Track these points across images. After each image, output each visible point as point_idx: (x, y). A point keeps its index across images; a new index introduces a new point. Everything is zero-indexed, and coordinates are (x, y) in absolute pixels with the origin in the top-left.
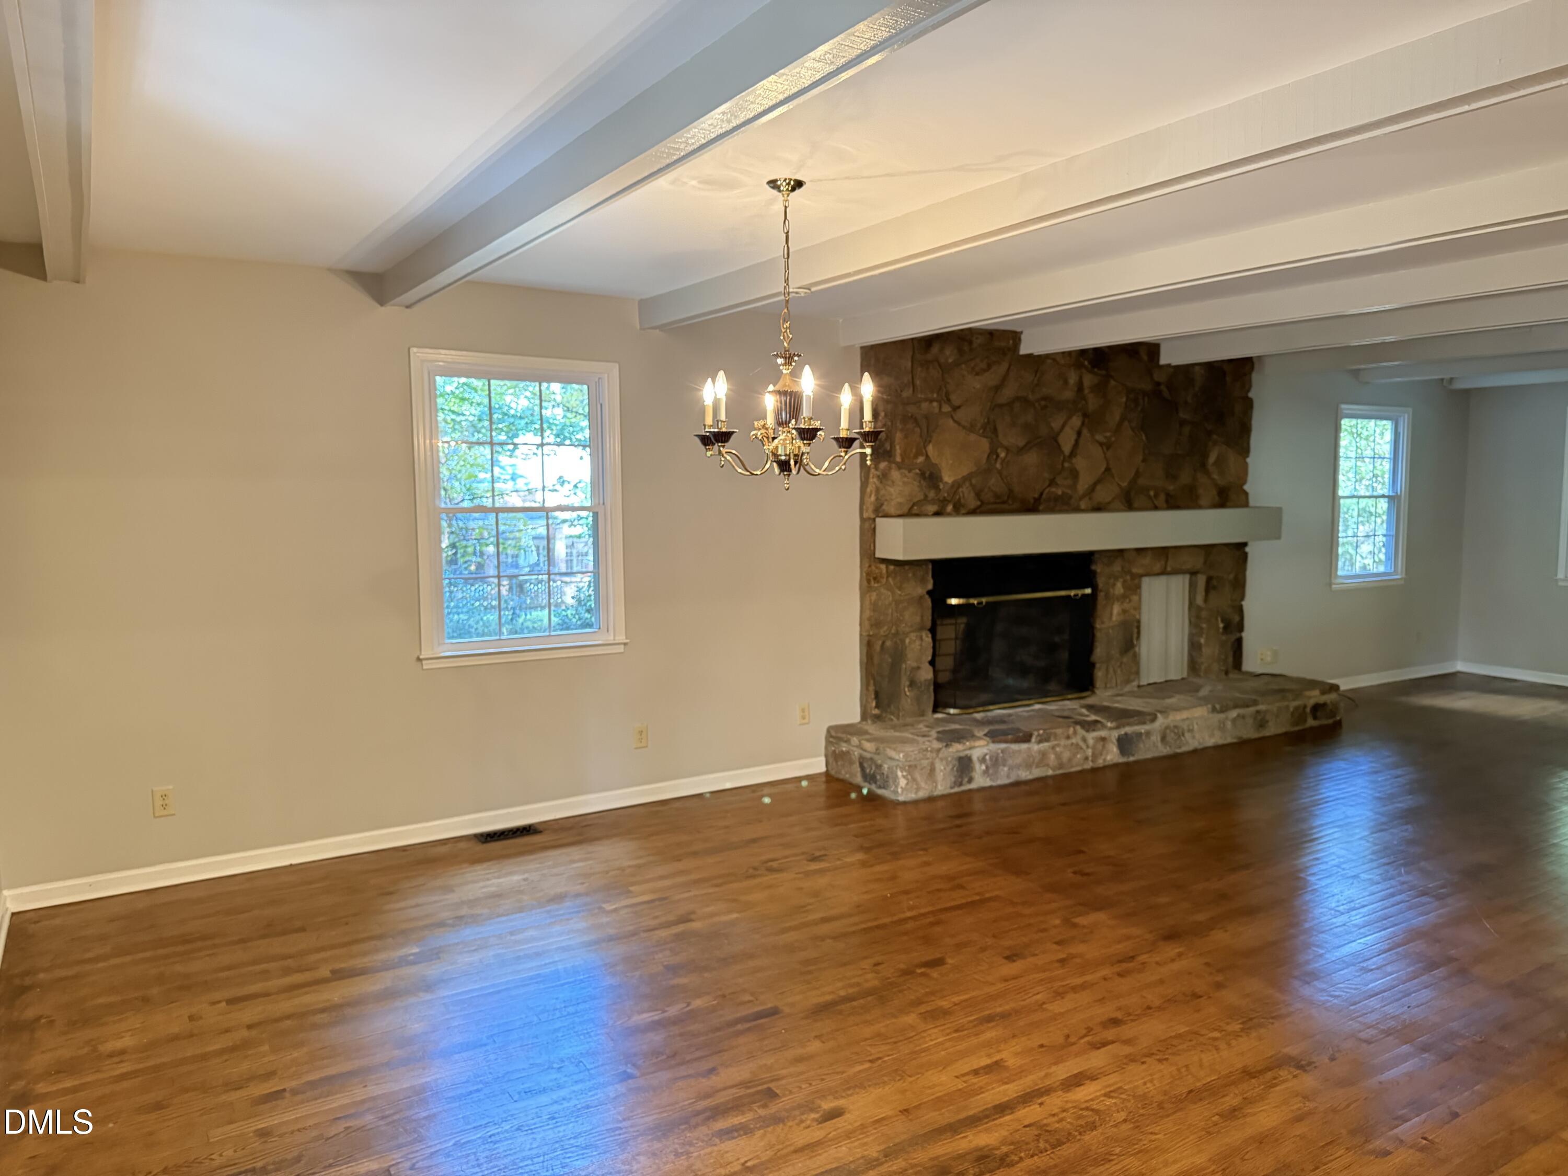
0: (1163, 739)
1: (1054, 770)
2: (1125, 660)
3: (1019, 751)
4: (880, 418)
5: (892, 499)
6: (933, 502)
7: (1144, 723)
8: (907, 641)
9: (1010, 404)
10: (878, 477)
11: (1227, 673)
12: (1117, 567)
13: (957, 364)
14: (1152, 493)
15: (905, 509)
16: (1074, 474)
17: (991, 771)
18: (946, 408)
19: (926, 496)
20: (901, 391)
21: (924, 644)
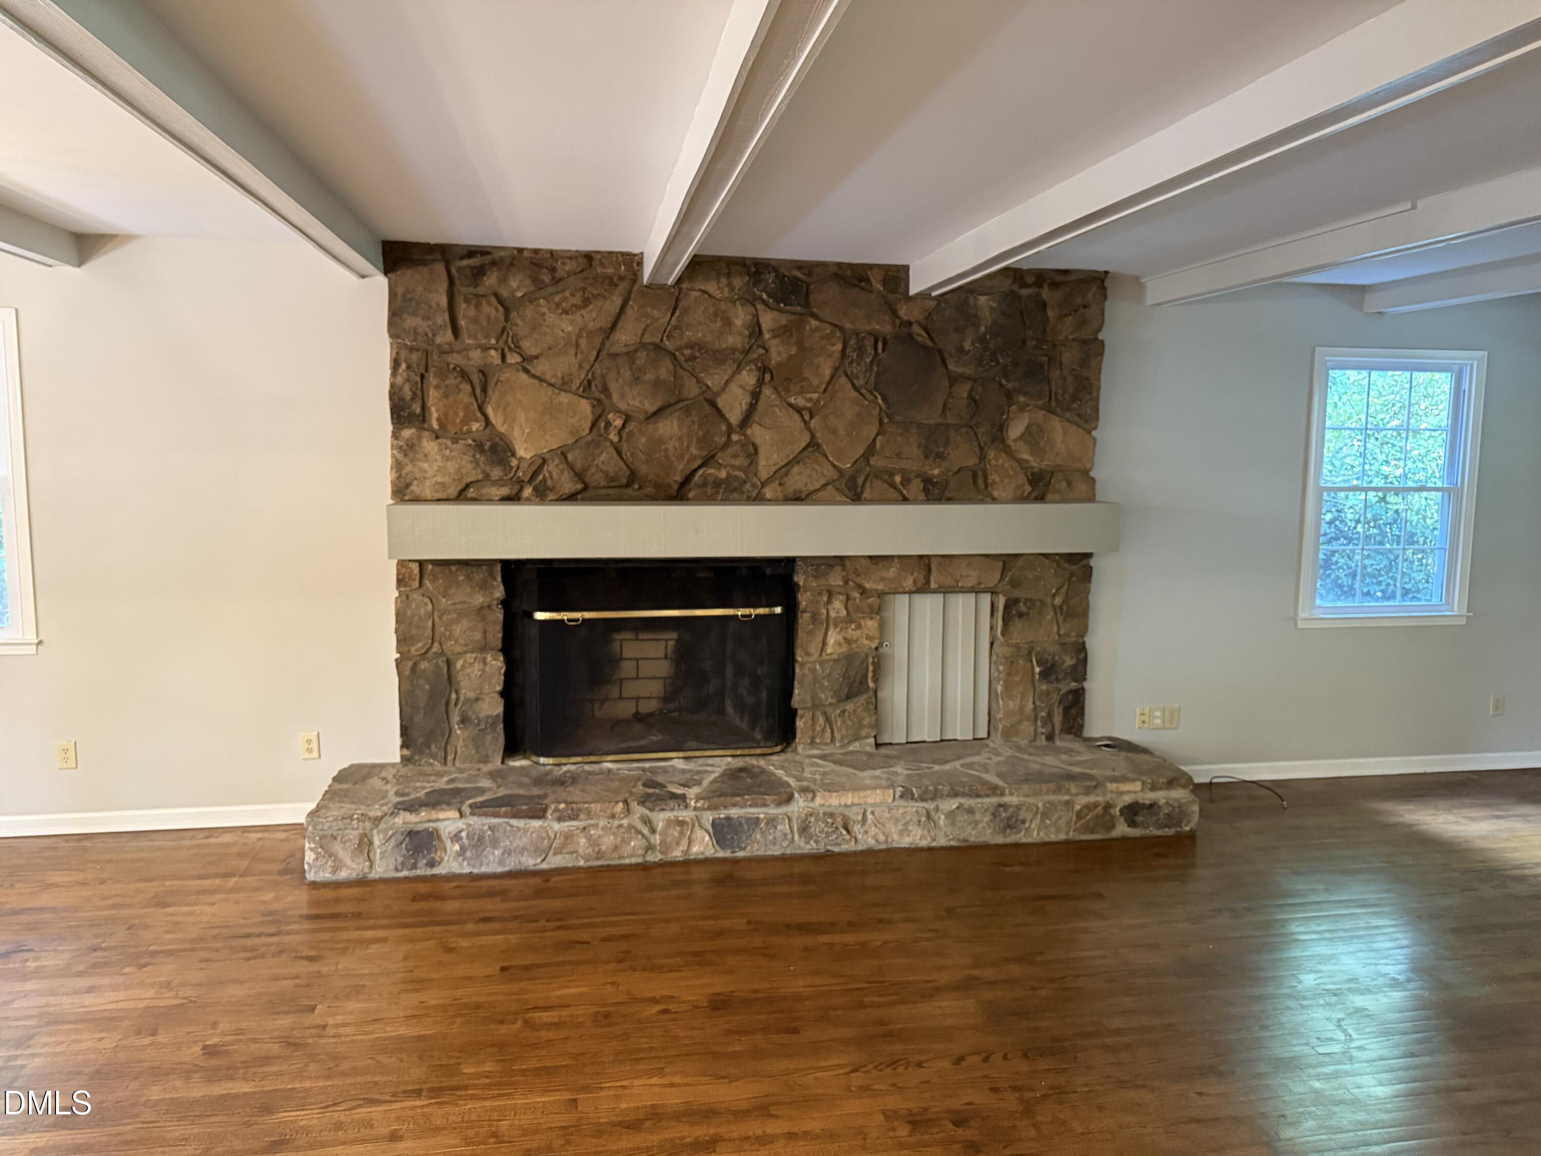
0: (804, 830)
1: (587, 860)
2: (850, 706)
3: (525, 831)
4: (401, 371)
5: (425, 478)
6: (499, 483)
7: (765, 805)
8: (459, 664)
9: (630, 355)
10: (401, 447)
11: (1050, 737)
12: (835, 579)
13: (530, 298)
14: (898, 479)
15: (453, 491)
16: (752, 451)
17: (468, 854)
18: (513, 358)
19: (487, 476)
20: (434, 335)
21: (487, 668)
